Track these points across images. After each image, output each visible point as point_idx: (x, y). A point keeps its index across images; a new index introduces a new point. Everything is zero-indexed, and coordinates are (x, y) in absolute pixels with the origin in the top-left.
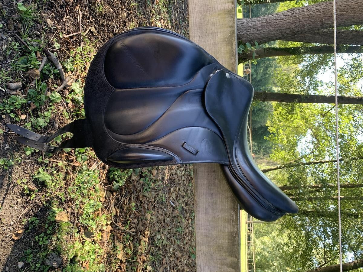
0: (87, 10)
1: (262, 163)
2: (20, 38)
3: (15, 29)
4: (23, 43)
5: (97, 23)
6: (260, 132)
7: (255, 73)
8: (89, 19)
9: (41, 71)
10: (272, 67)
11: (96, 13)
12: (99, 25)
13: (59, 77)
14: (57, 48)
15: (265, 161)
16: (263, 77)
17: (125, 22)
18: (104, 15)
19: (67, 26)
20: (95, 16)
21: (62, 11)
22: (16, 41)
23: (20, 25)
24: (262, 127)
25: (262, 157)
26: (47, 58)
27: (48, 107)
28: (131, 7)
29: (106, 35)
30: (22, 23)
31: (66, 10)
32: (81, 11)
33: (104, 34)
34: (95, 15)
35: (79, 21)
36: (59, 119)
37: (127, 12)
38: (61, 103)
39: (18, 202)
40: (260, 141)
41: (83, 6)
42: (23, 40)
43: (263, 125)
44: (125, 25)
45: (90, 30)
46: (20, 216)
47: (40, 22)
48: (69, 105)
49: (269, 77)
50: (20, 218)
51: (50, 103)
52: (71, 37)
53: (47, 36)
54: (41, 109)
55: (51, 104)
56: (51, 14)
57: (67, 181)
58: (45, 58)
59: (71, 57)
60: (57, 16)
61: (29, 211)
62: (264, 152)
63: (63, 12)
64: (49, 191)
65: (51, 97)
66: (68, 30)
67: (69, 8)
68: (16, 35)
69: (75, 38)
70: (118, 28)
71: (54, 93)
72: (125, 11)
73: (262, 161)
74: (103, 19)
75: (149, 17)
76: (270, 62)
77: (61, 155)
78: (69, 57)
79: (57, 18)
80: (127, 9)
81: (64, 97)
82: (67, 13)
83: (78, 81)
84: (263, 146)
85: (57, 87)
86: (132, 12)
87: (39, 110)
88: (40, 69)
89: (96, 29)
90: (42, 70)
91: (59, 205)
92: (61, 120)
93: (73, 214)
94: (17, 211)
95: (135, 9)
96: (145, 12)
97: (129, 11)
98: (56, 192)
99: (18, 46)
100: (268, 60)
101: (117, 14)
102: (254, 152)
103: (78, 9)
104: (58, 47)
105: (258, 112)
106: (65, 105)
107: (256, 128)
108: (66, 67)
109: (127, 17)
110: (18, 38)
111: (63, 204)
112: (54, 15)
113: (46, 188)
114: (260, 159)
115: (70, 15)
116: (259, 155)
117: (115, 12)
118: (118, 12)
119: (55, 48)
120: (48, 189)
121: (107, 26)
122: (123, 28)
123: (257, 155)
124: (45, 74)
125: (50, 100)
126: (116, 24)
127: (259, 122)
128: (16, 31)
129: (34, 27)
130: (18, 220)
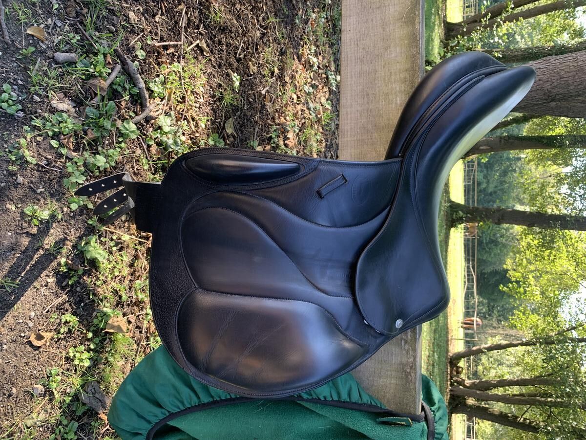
0: (196, 14)
1: (495, 336)
2: (83, 30)
3: (77, 16)
4: (87, 38)
5: (211, 39)
6: (493, 281)
7: (485, 181)
8: (198, 29)
9: (110, 85)
10: (515, 171)
11: (210, 22)
12: (214, 42)
13: (139, 101)
14: (140, 57)
15: (502, 332)
16: (499, 188)
17: (257, 45)
18: (224, 28)
19: (161, 30)
20: (209, 27)
21: (155, 6)
22: (77, 33)
23: (85, 10)
24: (495, 273)
25: (495, 325)
26: (123, 68)
27: (117, 143)
28: (269, 23)
29: (224, 58)
30: (89, 8)
31: (161, 6)
32: (186, 13)
33: (221, 57)
34: (208, 25)
35: (182, 28)
36: (133, 167)
37: (262, 31)
38: (139, 144)
39: (47, 283)
40: (493, 297)
41: (189, 8)
42: (87, 34)
43: (498, 268)
44: (257, 49)
45: (198, 44)
46: (49, 307)
47: (118, 14)
48: (151, 148)
49: (509, 187)
50: (48, 311)
51: (119, 137)
52: (166, 48)
53: (127, 37)
54: (104, 143)
55: (120, 139)
56: (136, 7)
57: (135, 271)
58: (119, 67)
59: (161, 76)
60: (146, 11)
61: (65, 303)
62: (499, 316)
63: (157, 8)
64: (101, 278)
65: (121, 128)
66: (161, 35)
67: (166, 4)
68: (78, 24)
69: (172, 50)
70: (244, 52)
71: (128, 123)
72: (259, 29)
73: (495, 332)
74: (222, 34)
75: (299, 46)
76: (511, 164)
77: (129, 224)
78: (158, 76)
79: (146, 15)
80: (262, 26)
81: (145, 135)
82: (162, 11)
83: (170, 115)
84: (498, 306)
85: (133, 116)
86: (269, 31)
87: (100, 144)
88: (109, 82)
89: (208, 46)
90: (112, 83)
91: (117, 305)
92: (135, 169)
93: (140, 328)
94: (44, 297)
95: (275, 28)
96: (291, 36)
97: (264, 29)
98: (112, 283)
99: (78, 40)
100: (508, 159)
101: (244, 30)
102: (482, 315)
103: (182, 10)
104: (142, 56)
105: (489, 246)
106: (145, 147)
107: (485, 274)
108: (153, 89)
109: (261, 38)
110: (79, 28)
111: (123, 305)
112: (141, 9)
113: (97, 271)
114: (491, 328)
115: (167, 16)
116: (489, 320)
117: (242, 27)
118: (246, 27)
119: (136, 56)
120: (100, 273)
121: (227, 46)
122: (253, 53)
123: (486, 321)
124: (116, 90)
125: (120, 133)
126: (242, 44)
127: (491, 263)
128: (79, 19)
129: (108, 18)
130: (44, 312)
